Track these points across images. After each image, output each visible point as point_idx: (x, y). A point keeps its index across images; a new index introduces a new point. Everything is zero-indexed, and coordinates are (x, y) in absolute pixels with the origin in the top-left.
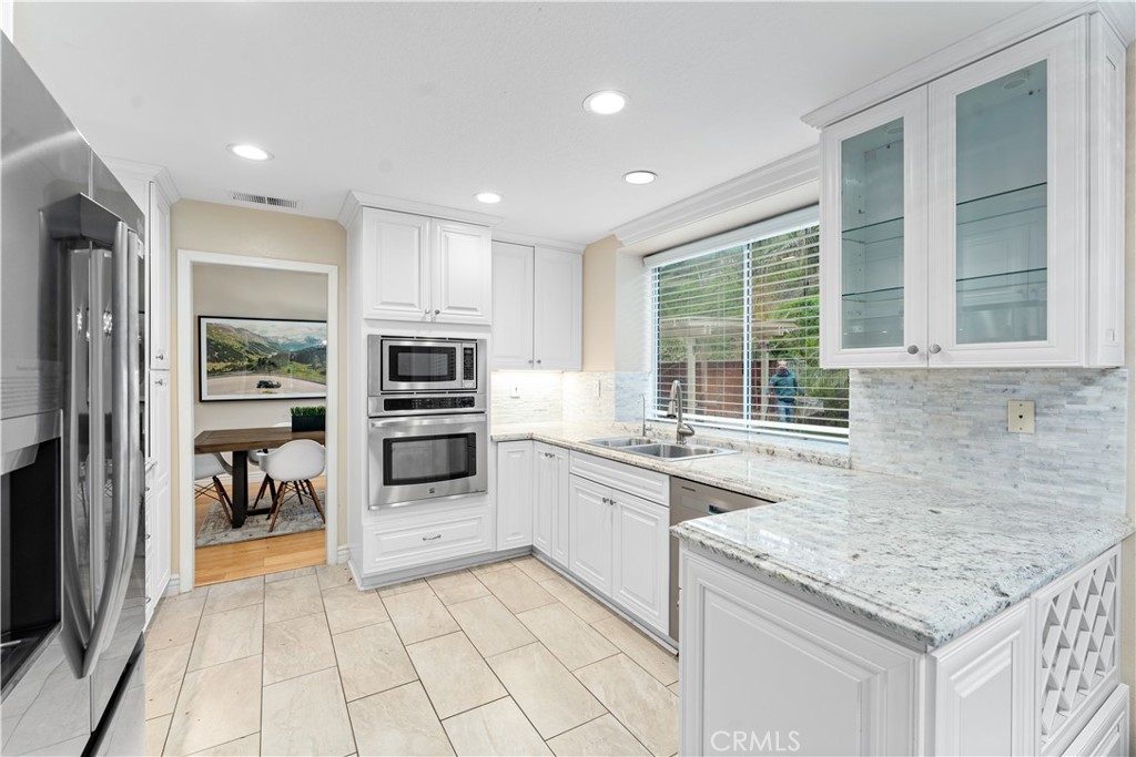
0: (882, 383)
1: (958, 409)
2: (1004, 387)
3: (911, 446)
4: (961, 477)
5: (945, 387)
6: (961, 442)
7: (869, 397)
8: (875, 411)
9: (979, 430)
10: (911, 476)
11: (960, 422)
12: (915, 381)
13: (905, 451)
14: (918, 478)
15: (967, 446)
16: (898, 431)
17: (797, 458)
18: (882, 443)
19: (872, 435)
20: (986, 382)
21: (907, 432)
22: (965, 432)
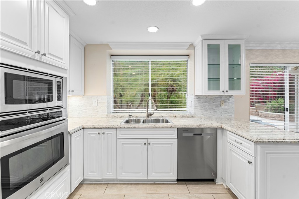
0: (200, 98)
1: (213, 103)
2: (220, 98)
3: (206, 111)
4: (214, 115)
5: (211, 99)
6: (214, 109)
7: (198, 101)
8: (199, 104)
9: (217, 106)
10: (206, 117)
11: (214, 105)
12: (206, 97)
13: (205, 112)
14: (207, 117)
15: (215, 109)
16: (203, 108)
17: (182, 117)
18: (200, 111)
19: (198, 109)
20: (218, 97)
21: (205, 108)
22: (214, 107)
